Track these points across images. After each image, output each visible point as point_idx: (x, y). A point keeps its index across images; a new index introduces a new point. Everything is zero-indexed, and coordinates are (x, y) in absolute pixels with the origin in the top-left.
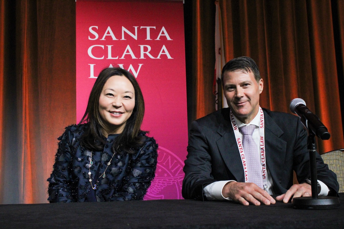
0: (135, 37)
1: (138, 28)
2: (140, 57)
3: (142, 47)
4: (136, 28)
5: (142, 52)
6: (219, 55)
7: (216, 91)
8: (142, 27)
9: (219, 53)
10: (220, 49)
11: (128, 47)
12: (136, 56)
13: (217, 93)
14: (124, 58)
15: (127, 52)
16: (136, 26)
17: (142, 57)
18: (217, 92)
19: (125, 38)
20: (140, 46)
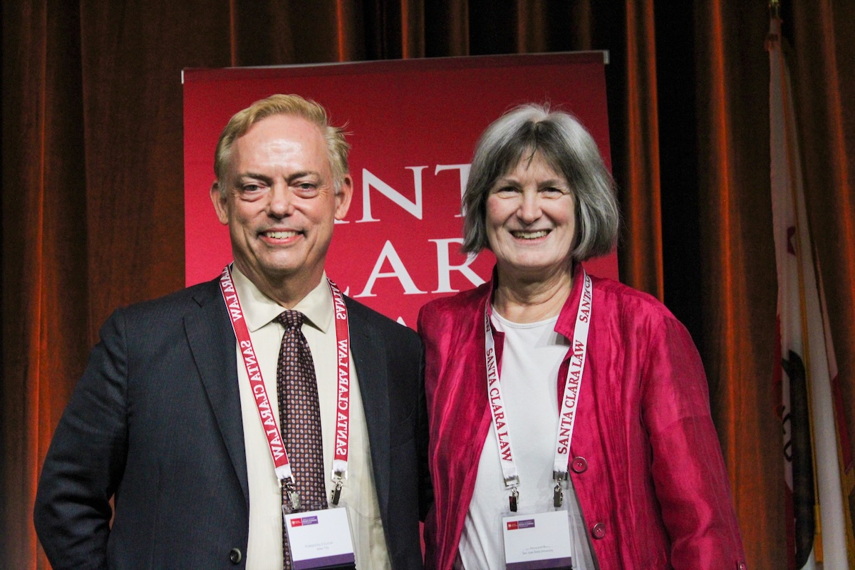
0: (416, 210)
1: (424, 172)
2: (436, 288)
3: (442, 246)
4: (418, 171)
5: (444, 268)
6: (792, 257)
7: (784, 408)
8: (439, 168)
9: (790, 250)
10: (791, 231)
11: (389, 251)
12: (418, 284)
13: (788, 416)
14: (372, 292)
15: (382, 271)
16: (419, 165)
17: (444, 286)
18: (786, 412)
19: (374, 215)
20: (435, 245)
